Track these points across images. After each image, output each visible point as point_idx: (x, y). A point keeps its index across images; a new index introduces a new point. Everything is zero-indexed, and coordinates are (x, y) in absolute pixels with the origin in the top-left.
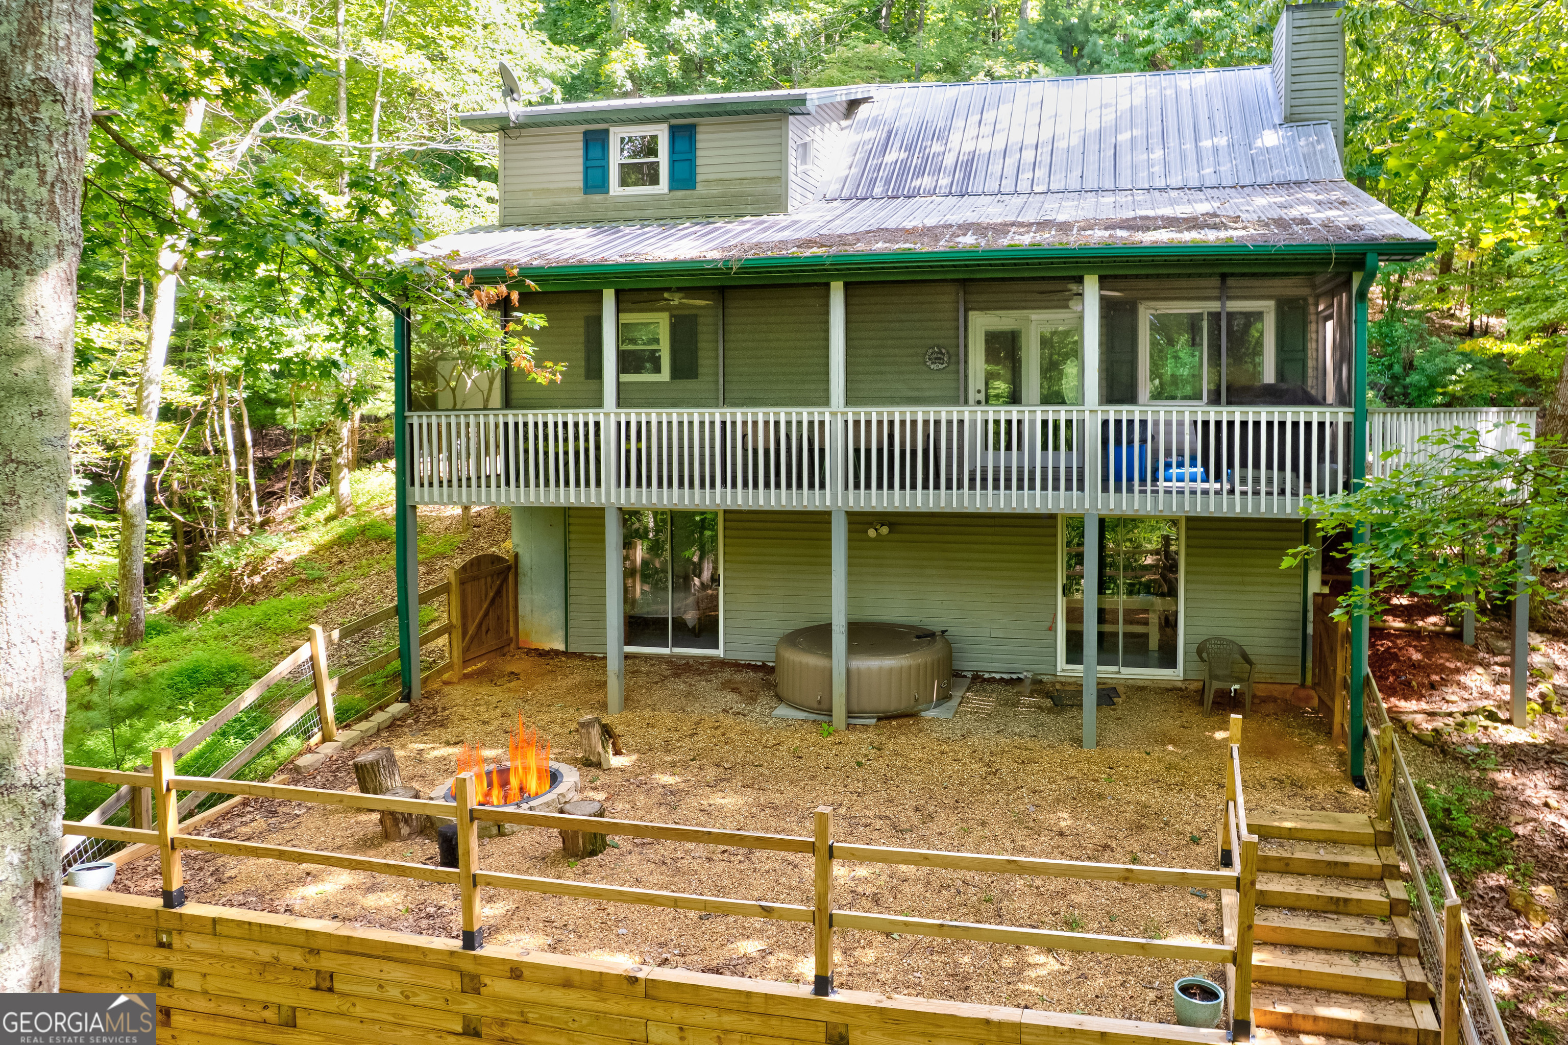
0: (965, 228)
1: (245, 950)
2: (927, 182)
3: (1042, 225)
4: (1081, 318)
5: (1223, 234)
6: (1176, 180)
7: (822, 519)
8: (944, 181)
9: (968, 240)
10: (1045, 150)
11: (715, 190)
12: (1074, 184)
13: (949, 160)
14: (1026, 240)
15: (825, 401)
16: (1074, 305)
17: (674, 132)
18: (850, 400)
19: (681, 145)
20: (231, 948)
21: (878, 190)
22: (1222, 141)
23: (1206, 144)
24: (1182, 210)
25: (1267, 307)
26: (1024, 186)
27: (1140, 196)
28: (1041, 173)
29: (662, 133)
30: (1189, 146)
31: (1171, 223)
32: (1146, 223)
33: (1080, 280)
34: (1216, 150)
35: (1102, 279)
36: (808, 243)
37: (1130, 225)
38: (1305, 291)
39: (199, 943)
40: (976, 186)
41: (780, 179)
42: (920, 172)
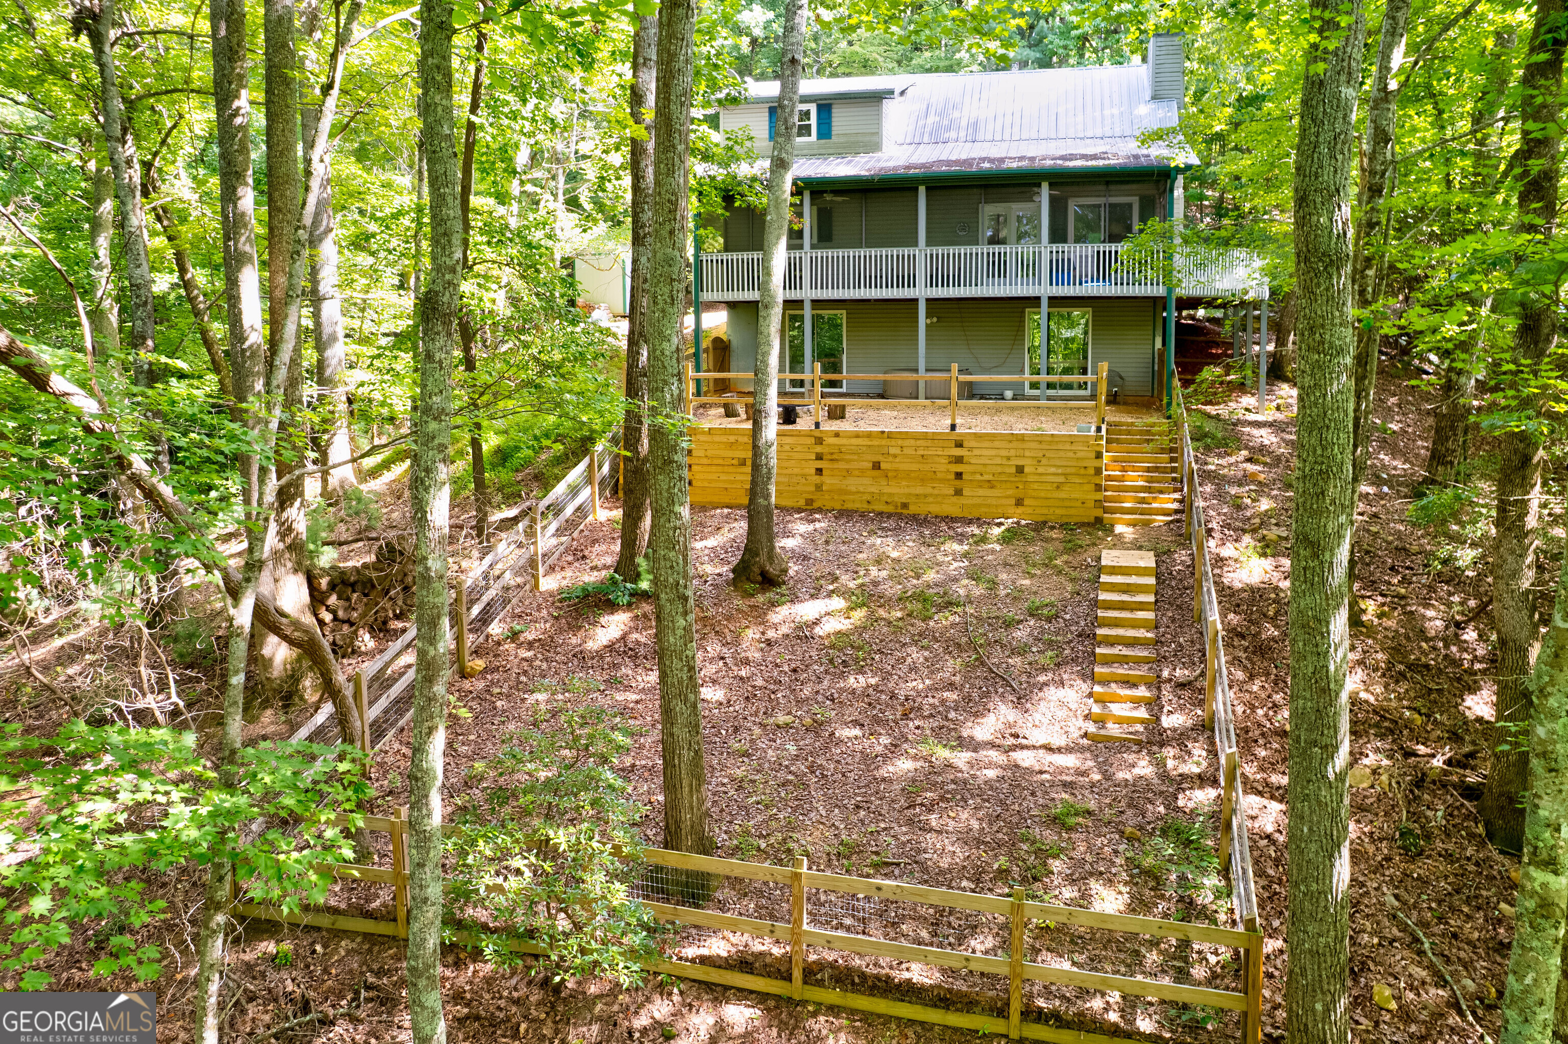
0: (983, 160)
1: (724, 439)
2: (953, 135)
3: (1021, 158)
4: (1040, 207)
5: (1107, 162)
6: (1090, 134)
7: (913, 302)
8: (962, 134)
9: (986, 165)
10: (1017, 116)
11: (842, 140)
12: (1034, 135)
13: (964, 123)
14: (1015, 165)
15: (916, 244)
16: (1036, 198)
17: (820, 108)
18: (929, 244)
19: (824, 115)
20: (717, 439)
21: (926, 140)
22: (1115, 111)
23: (1107, 112)
24: (1090, 151)
25: (1135, 201)
26: (1007, 136)
27: (1069, 141)
28: (1016, 129)
29: (813, 108)
30: (1098, 114)
31: (1084, 157)
32: (1072, 157)
33: (1039, 185)
34: (1113, 116)
35: (1051, 185)
36: (908, 167)
37: (1063, 158)
38: (1154, 192)
39: (702, 438)
40: (980, 137)
41: (878, 133)
42: (949, 129)
